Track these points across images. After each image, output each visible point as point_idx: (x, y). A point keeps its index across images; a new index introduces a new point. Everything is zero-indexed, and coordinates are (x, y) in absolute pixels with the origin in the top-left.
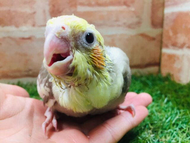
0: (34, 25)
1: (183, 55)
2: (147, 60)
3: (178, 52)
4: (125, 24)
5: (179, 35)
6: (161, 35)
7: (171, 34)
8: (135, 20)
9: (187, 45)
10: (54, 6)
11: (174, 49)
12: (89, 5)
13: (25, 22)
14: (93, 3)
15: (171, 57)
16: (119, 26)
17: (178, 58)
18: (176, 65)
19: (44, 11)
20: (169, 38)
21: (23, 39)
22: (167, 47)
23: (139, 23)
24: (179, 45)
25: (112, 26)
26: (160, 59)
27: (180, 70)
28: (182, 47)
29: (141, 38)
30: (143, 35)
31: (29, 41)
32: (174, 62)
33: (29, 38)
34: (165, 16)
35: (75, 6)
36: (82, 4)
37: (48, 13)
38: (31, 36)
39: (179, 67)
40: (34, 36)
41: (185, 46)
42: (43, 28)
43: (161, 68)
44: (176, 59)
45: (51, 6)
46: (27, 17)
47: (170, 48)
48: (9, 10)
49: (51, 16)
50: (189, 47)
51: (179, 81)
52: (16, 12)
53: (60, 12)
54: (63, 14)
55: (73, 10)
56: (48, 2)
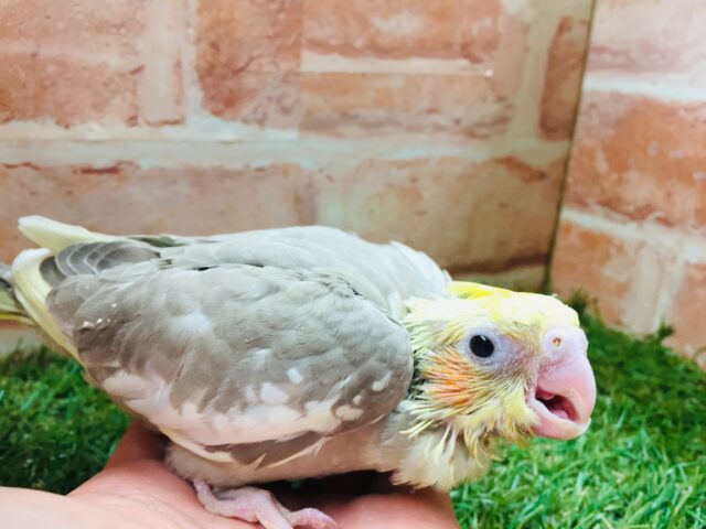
0: (132, 121)
1: (642, 245)
2: (515, 247)
3: (625, 231)
4: (457, 121)
5: (633, 175)
6: (565, 163)
7: (602, 165)
8: (493, 109)
9: (659, 214)
10: (215, 46)
11: (607, 217)
12: (346, 49)
13: (100, 107)
14: (359, 43)
15: (592, 241)
16: (438, 128)
17: (620, 249)
18: (612, 272)
19: (178, 65)
20: (595, 177)
21: (88, 171)
22: (582, 204)
23: (502, 121)
24: (631, 209)
25: (415, 129)
26: (552, 243)
27: (622, 290)
28: (640, 214)
29: (502, 171)
30: (510, 162)
31: (109, 180)
32: (606, 257)
33: (112, 170)
35: (294, 50)
36: (320, 46)
37: (190, 75)
38: (121, 163)
39: (622, 278)
40: (131, 163)
41: (651, 217)
42: (168, 131)
43: (554, 272)
44: (613, 251)
45: (204, 46)
46: (106, 85)
47: (592, 213)
48: (34, 55)
49: (204, 87)
50: (666, 222)
51: (618, 323)
52: (62, 64)
53: (237, 72)
54: (249, 81)
55: (285, 66)
56: (192, 32)
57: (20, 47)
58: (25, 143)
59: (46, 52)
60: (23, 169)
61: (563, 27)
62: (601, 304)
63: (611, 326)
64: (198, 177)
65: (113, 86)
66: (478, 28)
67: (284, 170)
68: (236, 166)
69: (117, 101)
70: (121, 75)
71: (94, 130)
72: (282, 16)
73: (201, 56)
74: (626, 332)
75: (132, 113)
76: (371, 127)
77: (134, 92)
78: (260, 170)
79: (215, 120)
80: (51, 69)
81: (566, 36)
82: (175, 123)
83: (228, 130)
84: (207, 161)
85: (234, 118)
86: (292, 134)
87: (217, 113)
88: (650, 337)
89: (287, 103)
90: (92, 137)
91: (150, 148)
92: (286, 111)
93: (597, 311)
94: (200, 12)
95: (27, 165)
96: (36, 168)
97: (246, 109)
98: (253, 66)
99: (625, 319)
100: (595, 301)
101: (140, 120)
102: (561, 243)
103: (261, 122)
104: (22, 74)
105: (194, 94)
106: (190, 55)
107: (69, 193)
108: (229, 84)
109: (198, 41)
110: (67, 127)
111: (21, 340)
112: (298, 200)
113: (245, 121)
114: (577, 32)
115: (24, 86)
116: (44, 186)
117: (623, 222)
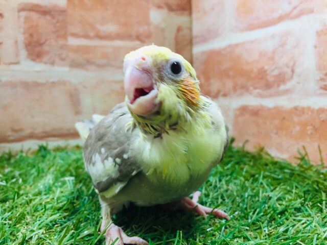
5: (212, 81)
9: (222, 93)
10: (31, 35)
12: (87, 37)
14: (92, 34)
19: (16, 42)
34: (194, 57)
35: (65, 37)
36: (75, 35)
37: (21, 46)
42: (13, 67)
45: (27, 35)
49: (28, 50)
53: (41, 45)
54: (46, 48)
55: (61, 42)
56: (22, 30)
61: (179, 29)
64: (26, 85)
66: (142, 29)
67: (64, 83)
68: (42, 81)
72: (58, 25)
73: (26, 39)
76: (101, 66)
78: (53, 83)
79: (33, 63)
81: (181, 33)
82: (16, 63)
83: (38, 67)
84: (29, 79)
85: (41, 62)
86: (66, 69)
87: (33, 60)
89: (63, 56)
91: (5, 73)
92: (63, 60)
94: (25, 23)
97: (46, 59)
98: (48, 42)
101: (1, 62)
103: (53, 64)
105: (23, 53)
106: (21, 38)
108: (37, 49)
109: (24, 33)
112: (71, 96)
113: (46, 63)
114: (185, 32)
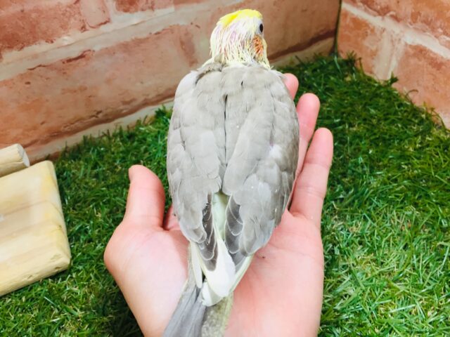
0: (83, 29)
1: (384, 30)
3: (375, 21)
9: (392, 13)
11: (366, 10)
13: (64, 27)
15: (358, 24)
17: (372, 31)
18: (368, 43)
21: (69, 60)
24: (379, 8)
27: (374, 54)
28: (383, 12)
31: (82, 62)
32: (366, 35)
33: (82, 57)
38: (85, 52)
39: (374, 48)
40: (90, 50)
41: (388, 15)
42: (103, 28)
43: (339, 41)
44: (369, 31)
46: (64, 14)
47: (358, 7)
48: (22, 11)
50: (396, 19)
51: (371, 72)
52: (38, 11)
57: (14, 9)
58: (35, 56)
59: (28, 7)
60: (38, 69)
62: (362, 61)
63: (368, 74)
64: (125, 47)
65: (68, 14)
67: (171, 30)
68: (144, 35)
69: (72, 21)
70: (70, 7)
71: (66, 39)
74: (375, 78)
75: (82, 25)
77: (79, 13)
78: (158, 33)
79: (127, 15)
80: (34, 15)
82: (105, 23)
83: (135, 18)
84: (128, 37)
85: (136, 11)
86: (172, 9)
87: (126, 11)
88: (386, 81)
90: (66, 43)
91: (96, 40)
93: (361, 65)
95: (40, 66)
96: (44, 66)
97: (141, 3)
99: (375, 71)
100: (360, 59)
101: (87, 27)
102: (342, 23)
103: (152, 8)
104: (20, 23)
107: (64, 73)
110: (52, 42)
111: (66, 142)
112: (182, 43)
113: (143, 10)
115: (23, 28)
116: (52, 74)
117: (375, 16)
